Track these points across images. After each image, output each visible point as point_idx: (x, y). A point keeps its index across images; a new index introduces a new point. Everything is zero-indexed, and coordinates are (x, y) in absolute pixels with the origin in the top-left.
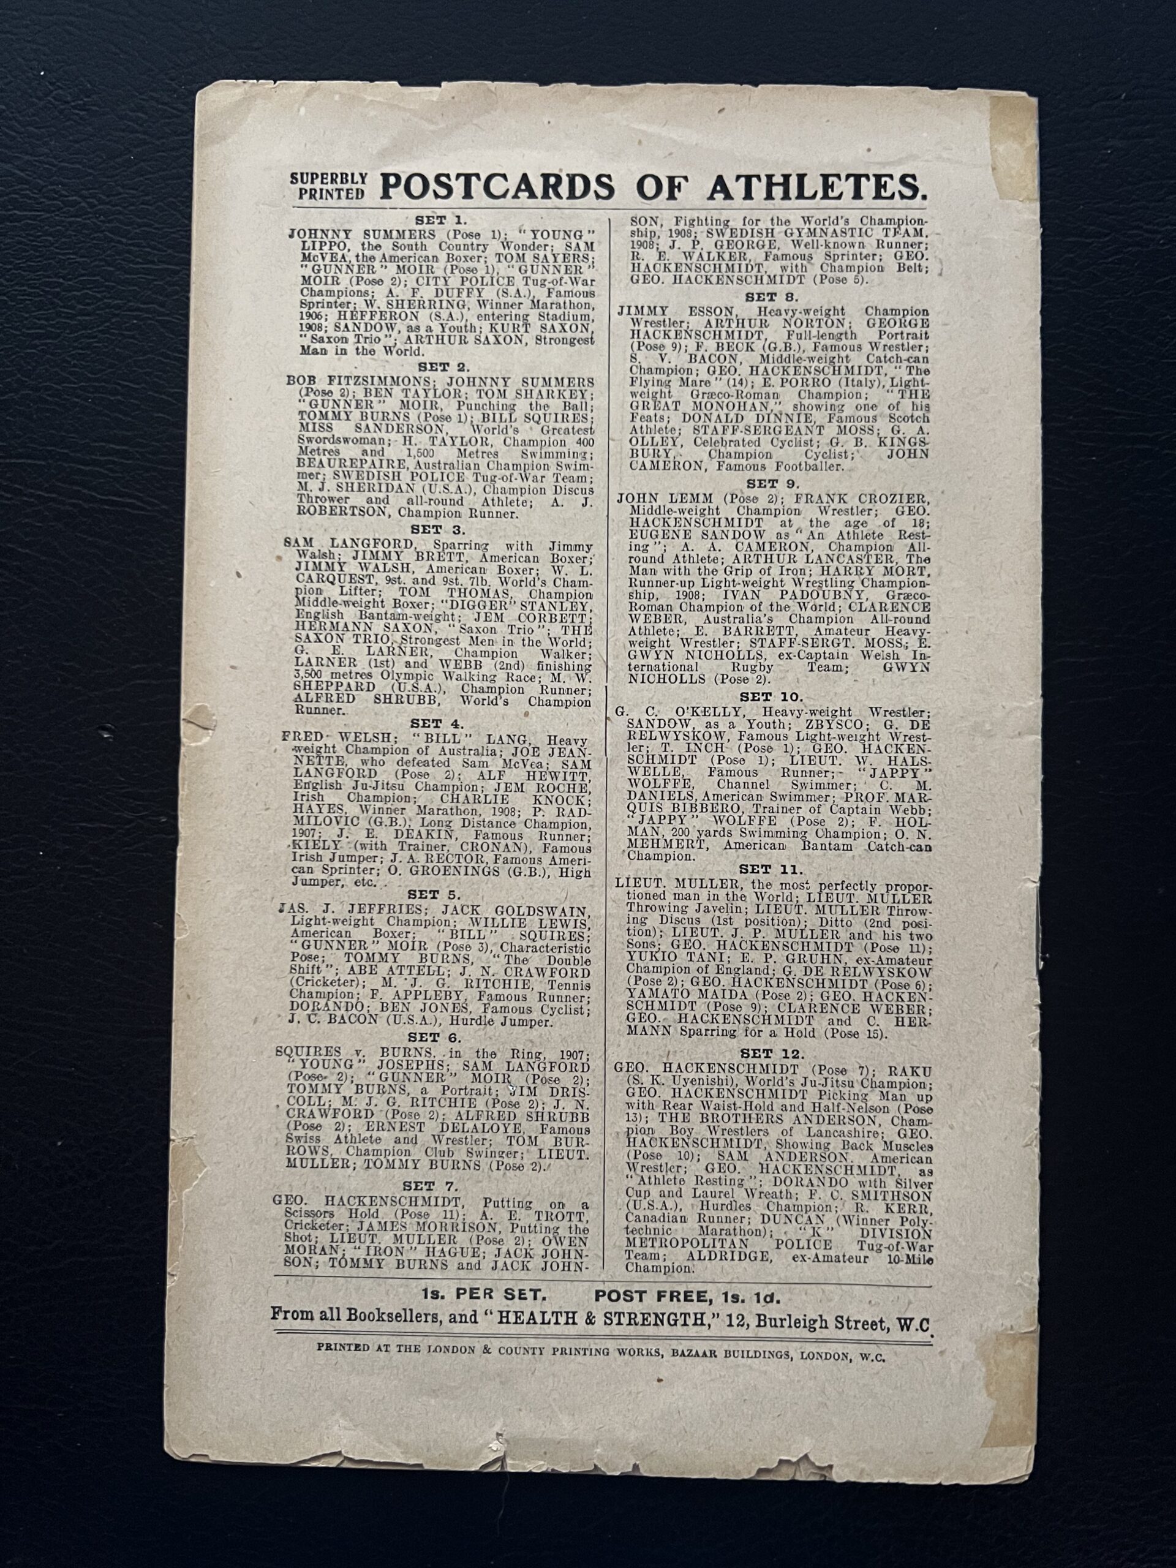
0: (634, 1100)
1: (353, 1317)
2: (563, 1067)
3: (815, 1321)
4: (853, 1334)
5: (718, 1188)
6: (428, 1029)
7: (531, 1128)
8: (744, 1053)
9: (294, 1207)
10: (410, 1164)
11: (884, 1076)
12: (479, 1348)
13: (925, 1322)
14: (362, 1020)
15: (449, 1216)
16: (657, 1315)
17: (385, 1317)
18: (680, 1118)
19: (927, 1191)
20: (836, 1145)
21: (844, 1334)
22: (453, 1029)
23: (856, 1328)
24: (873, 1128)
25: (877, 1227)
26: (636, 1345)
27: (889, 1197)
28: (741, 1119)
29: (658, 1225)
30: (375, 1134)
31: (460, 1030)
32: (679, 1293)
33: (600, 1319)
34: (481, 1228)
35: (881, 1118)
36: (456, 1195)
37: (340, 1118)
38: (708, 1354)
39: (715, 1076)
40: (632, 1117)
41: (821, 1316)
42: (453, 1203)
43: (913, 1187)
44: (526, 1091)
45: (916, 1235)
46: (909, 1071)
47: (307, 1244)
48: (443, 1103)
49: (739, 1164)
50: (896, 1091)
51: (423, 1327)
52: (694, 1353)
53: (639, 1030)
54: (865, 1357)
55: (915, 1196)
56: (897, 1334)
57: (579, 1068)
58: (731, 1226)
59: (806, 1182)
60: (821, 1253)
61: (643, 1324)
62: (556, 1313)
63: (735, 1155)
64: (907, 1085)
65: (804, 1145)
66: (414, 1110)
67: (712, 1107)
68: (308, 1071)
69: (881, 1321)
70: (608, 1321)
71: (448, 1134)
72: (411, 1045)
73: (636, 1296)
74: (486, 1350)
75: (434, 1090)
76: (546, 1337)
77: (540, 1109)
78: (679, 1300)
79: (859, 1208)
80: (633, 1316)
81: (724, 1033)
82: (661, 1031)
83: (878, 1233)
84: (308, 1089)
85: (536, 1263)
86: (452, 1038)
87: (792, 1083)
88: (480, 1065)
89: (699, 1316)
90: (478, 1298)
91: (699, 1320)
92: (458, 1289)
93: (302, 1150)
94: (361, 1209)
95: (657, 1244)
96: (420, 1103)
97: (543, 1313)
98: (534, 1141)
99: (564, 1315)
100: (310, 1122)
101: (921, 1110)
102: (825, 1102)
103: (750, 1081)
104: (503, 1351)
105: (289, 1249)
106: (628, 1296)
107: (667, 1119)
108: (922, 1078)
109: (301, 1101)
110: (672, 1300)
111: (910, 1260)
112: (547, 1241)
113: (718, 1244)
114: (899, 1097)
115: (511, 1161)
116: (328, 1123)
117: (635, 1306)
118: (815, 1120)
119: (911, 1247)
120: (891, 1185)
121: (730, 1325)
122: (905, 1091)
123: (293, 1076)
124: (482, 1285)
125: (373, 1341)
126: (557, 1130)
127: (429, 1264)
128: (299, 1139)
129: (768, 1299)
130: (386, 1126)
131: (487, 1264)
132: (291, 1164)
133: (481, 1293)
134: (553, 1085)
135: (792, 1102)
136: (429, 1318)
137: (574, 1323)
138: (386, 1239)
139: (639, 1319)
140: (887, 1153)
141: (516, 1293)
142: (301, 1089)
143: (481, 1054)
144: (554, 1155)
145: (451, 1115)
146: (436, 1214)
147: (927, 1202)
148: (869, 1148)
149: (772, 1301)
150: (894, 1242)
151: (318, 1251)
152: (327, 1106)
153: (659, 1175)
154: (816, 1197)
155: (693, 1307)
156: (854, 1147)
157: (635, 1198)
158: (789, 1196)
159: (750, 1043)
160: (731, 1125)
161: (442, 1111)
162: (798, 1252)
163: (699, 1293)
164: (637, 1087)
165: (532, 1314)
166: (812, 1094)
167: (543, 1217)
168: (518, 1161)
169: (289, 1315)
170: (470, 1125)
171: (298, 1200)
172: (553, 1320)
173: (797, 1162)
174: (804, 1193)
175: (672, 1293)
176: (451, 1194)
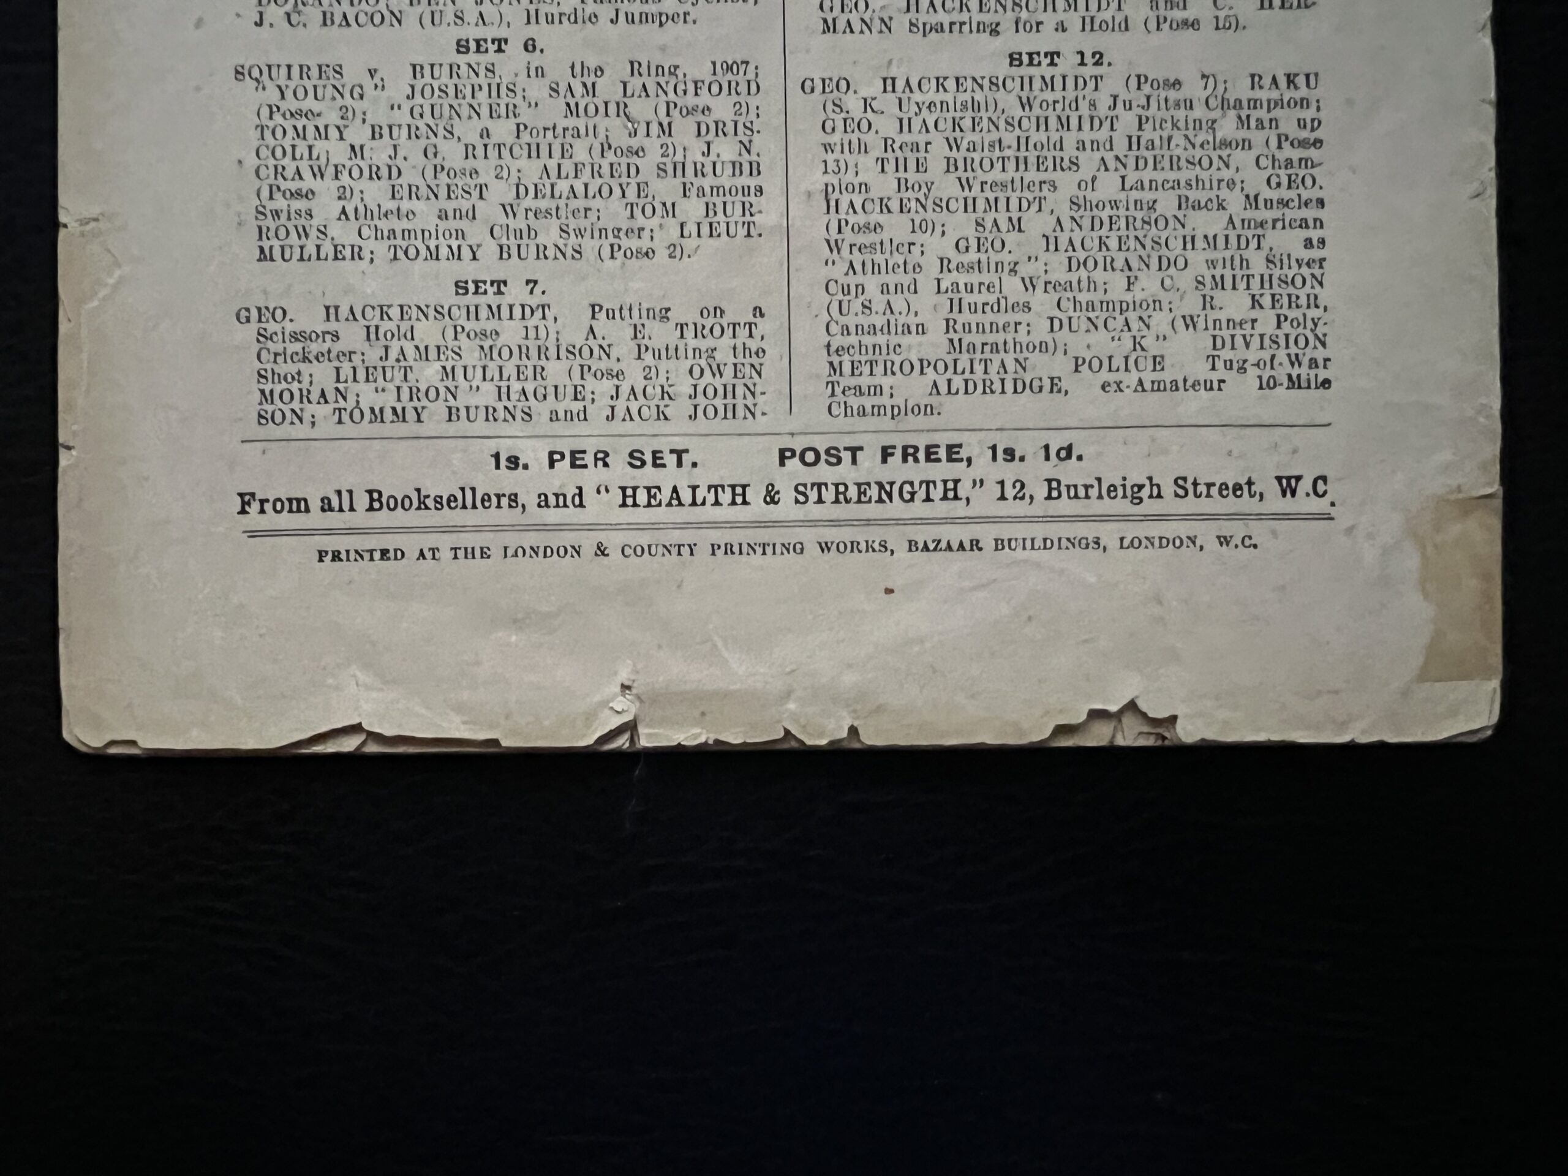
0: (836, 138)
1: (376, 505)
2: (715, 89)
3: (1141, 487)
4: (1205, 506)
5: (974, 278)
6: (489, 33)
7: (665, 189)
8: (1014, 59)
9: (272, 327)
10: (466, 253)
11: (1242, 90)
12: (589, 549)
13: (1320, 483)
14: (377, 19)
15: (532, 333)
16: (881, 486)
17: (430, 502)
18: (912, 165)
19: (1317, 272)
20: (1167, 203)
21: (1190, 505)
22: (533, 31)
23: (1208, 495)
24: (1226, 174)
25: (1238, 332)
26: (845, 534)
27: (1255, 283)
28: (1011, 165)
29: (881, 339)
30: (406, 205)
31: (541, 32)
32: (916, 449)
33: (787, 496)
34: (586, 352)
35: (1239, 157)
36: (545, 300)
37: (345, 178)
38: (967, 545)
39: (967, 97)
40: (831, 166)
41: (1150, 479)
42: (539, 314)
43: (1294, 263)
44: (655, 129)
45: (1302, 342)
46: (1282, 82)
47: (295, 387)
48: (516, 149)
49: (1011, 238)
50: (1262, 113)
51: (493, 516)
52: (943, 545)
53: (841, 25)
54: (1224, 540)
55: (1299, 281)
56: (1276, 503)
57: (743, 88)
58: (1000, 338)
59: (1119, 263)
60: (1148, 377)
61: (859, 501)
62: (714, 488)
63: (1004, 225)
64: (1279, 103)
65: (1115, 204)
66: (471, 163)
67: (964, 145)
68: (290, 104)
69: (1250, 483)
70: (801, 498)
71: (529, 202)
72: (462, 60)
73: (846, 456)
74: (601, 551)
75: (503, 130)
76: (699, 525)
77: (679, 158)
78: (916, 460)
79: (1207, 303)
80: (842, 489)
81: (981, 27)
82: (877, 25)
83: (1239, 341)
84: (291, 133)
85: (679, 409)
86: (530, 46)
87: (1093, 105)
88: (578, 90)
89: (950, 485)
90: (585, 466)
91: (952, 492)
92: (551, 454)
93: (282, 233)
94: (385, 326)
95: (879, 369)
96: (480, 151)
97: (694, 488)
98: (671, 210)
99: (728, 490)
100: (294, 186)
101: (1303, 144)
102: (1148, 134)
103: (1026, 104)
104: (628, 551)
105: (266, 397)
106: (834, 456)
107: (890, 167)
108: (1303, 92)
109: (279, 152)
110: (905, 460)
111: (1294, 383)
112: (696, 371)
113: (979, 368)
114: (1266, 124)
115: (633, 243)
116: (326, 188)
117: (845, 472)
118: (1131, 163)
119: (1295, 361)
120: (1258, 265)
121: (1003, 498)
122: (1277, 113)
123: (265, 111)
124: (591, 446)
125: (411, 544)
126: (708, 190)
127: (501, 413)
128: (276, 214)
129: (1063, 454)
130: (424, 191)
131: (598, 411)
132: (264, 256)
133: (589, 459)
134: (701, 118)
135: (1095, 135)
136: (505, 501)
137: (745, 502)
138: (429, 374)
139: (853, 492)
140: (1250, 214)
141: (648, 458)
142: (279, 132)
143: (578, 69)
144: (705, 230)
145: (531, 171)
146: (511, 333)
147: (1318, 289)
148: (1221, 207)
149: (1069, 456)
150: (1266, 355)
151: (315, 396)
152: (323, 160)
153: (879, 258)
154: (1136, 288)
155: (942, 471)
156: (1197, 206)
157: (840, 296)
158: (1092, 285)
159: (1025, 43)
160: (996, 175)
161: (515, 165)
162: (1112, 377)
163: (950, 448)
164: (839, 119)
165: (675, 490)
166: (1127, 121)
167: (689, 333)
168: (645, 243)
169: (268, 507)
170: (563, 186)
171: (279, 314)
172: (711, 498)
173: (1104, 232)
174: (1119, 281)
175: (905, 448)
176: (534, 301)
